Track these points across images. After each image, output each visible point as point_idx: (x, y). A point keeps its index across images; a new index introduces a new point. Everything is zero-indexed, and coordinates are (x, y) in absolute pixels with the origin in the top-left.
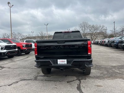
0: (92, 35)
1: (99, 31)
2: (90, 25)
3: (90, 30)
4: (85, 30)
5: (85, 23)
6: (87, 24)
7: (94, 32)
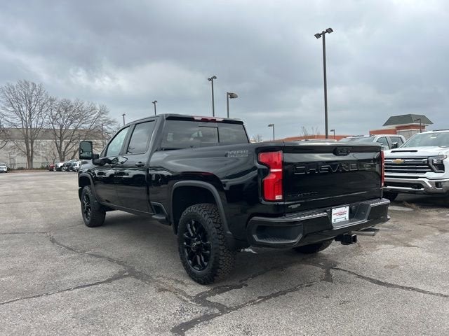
0: (61, 140)
1: (87, 126)
2: (52, 100)
3: (55, 119)
4: (30, 114)
5: (31, 87)
6: (40, 93)
7: (71, 128)
